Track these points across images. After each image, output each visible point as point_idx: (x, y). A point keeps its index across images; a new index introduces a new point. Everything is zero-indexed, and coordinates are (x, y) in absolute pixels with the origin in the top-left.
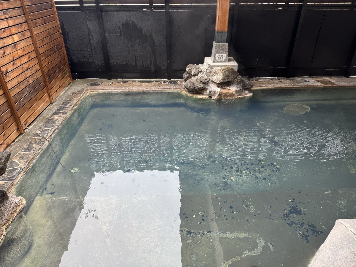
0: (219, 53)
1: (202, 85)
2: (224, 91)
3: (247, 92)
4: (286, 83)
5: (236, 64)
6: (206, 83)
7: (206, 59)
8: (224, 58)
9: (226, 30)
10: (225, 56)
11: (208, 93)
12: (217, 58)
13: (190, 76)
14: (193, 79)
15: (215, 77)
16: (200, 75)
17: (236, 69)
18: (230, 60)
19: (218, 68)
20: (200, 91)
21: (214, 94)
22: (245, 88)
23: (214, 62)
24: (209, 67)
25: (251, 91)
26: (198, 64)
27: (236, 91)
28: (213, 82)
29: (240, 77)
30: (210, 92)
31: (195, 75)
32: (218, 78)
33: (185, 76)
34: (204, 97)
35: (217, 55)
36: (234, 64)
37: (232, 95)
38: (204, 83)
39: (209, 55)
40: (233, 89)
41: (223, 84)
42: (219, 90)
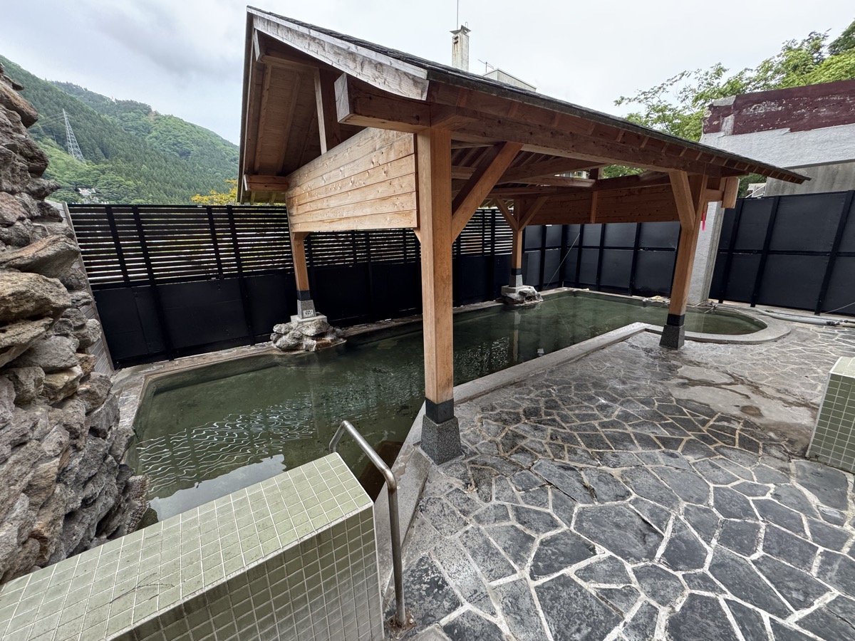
0: (306, 309)
1: (296, 342)
2: (319, 342)
3: (342, 339)
4: (373, 327)
5: (325, 317)
6: (300, 338)
7: (292, 317)
8: (312, 313)
9: (308, 289)
10: (312, 312)
11: (304, 347)
12: (305, 314)
13: (280, 335)
14: (284, 338)
15: (308, 331)
16: (292, 332)
17: (326, 321)
18: (317, 315)
19: (310, 323)
20: (296, 347)
21: (311, 346)
22: (339, 337)
23: (303, 318)
24: (299, 323)
25: (344, 338)
26: (285, 323)
27: (332, 340)
28: (307, 336)
29: (331, 328)
30: (307, 346)
31: (285, 334)
32: (311, 331)
33: (273, 337)
34: (301, 352)
35: (304, 312)
36: (322, 317)
37: (328, 344)
38: (298, 339)
39: (295, 313)
40: (328, 339)
41: (318, 336)
42: (315, 342)
